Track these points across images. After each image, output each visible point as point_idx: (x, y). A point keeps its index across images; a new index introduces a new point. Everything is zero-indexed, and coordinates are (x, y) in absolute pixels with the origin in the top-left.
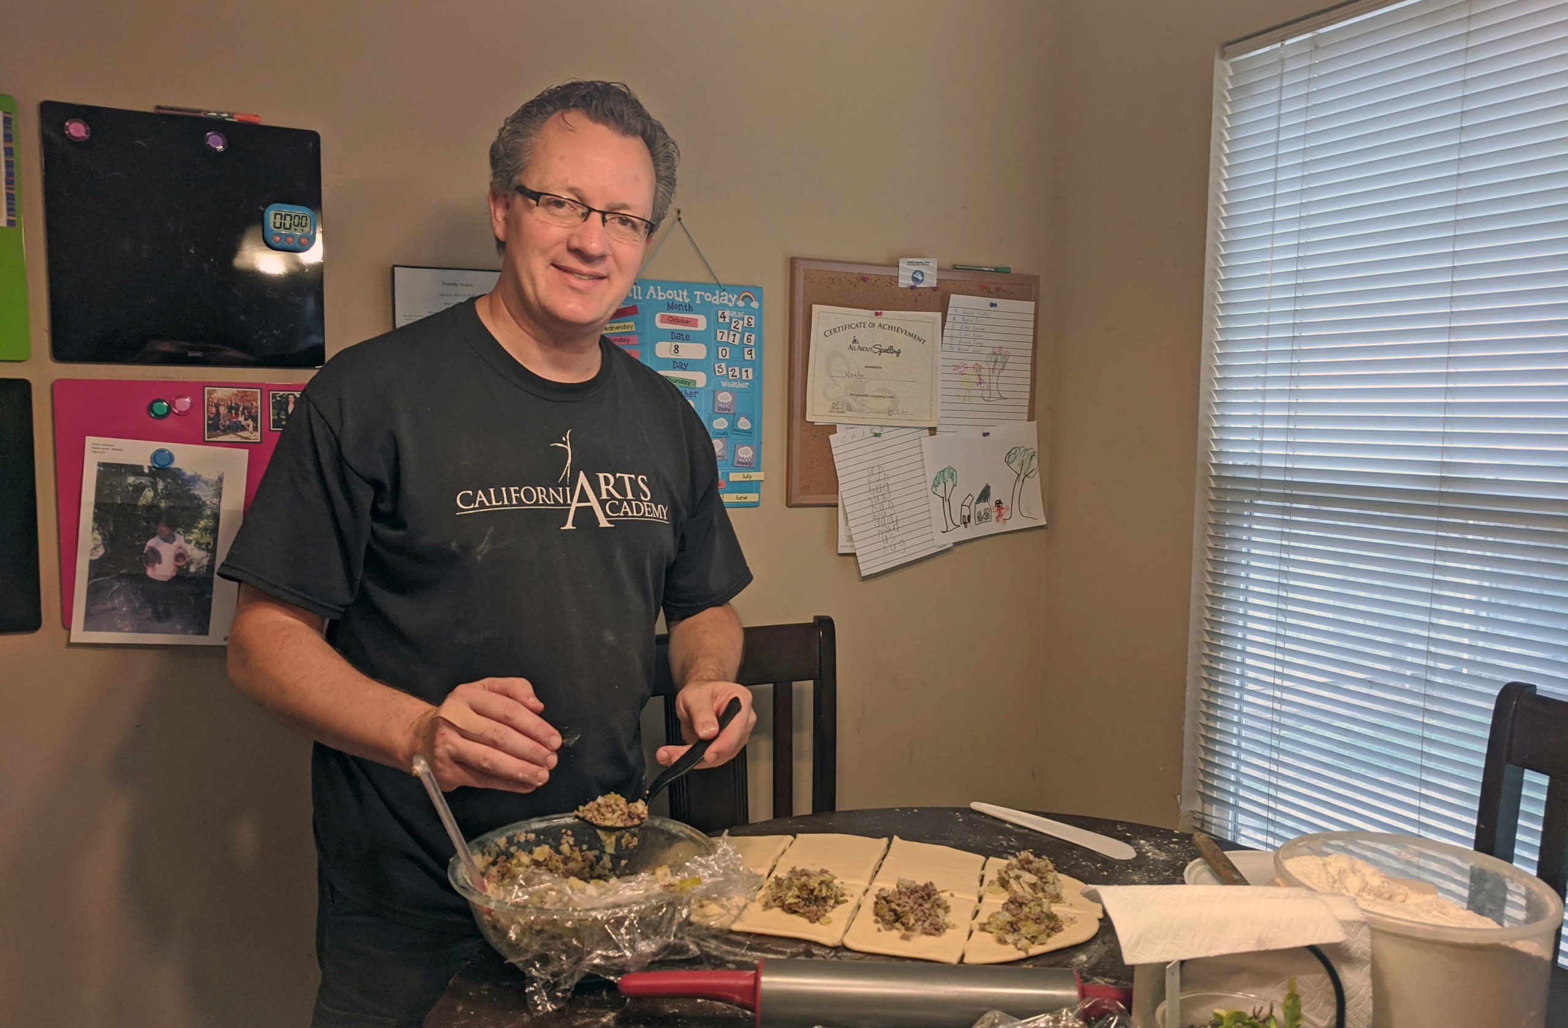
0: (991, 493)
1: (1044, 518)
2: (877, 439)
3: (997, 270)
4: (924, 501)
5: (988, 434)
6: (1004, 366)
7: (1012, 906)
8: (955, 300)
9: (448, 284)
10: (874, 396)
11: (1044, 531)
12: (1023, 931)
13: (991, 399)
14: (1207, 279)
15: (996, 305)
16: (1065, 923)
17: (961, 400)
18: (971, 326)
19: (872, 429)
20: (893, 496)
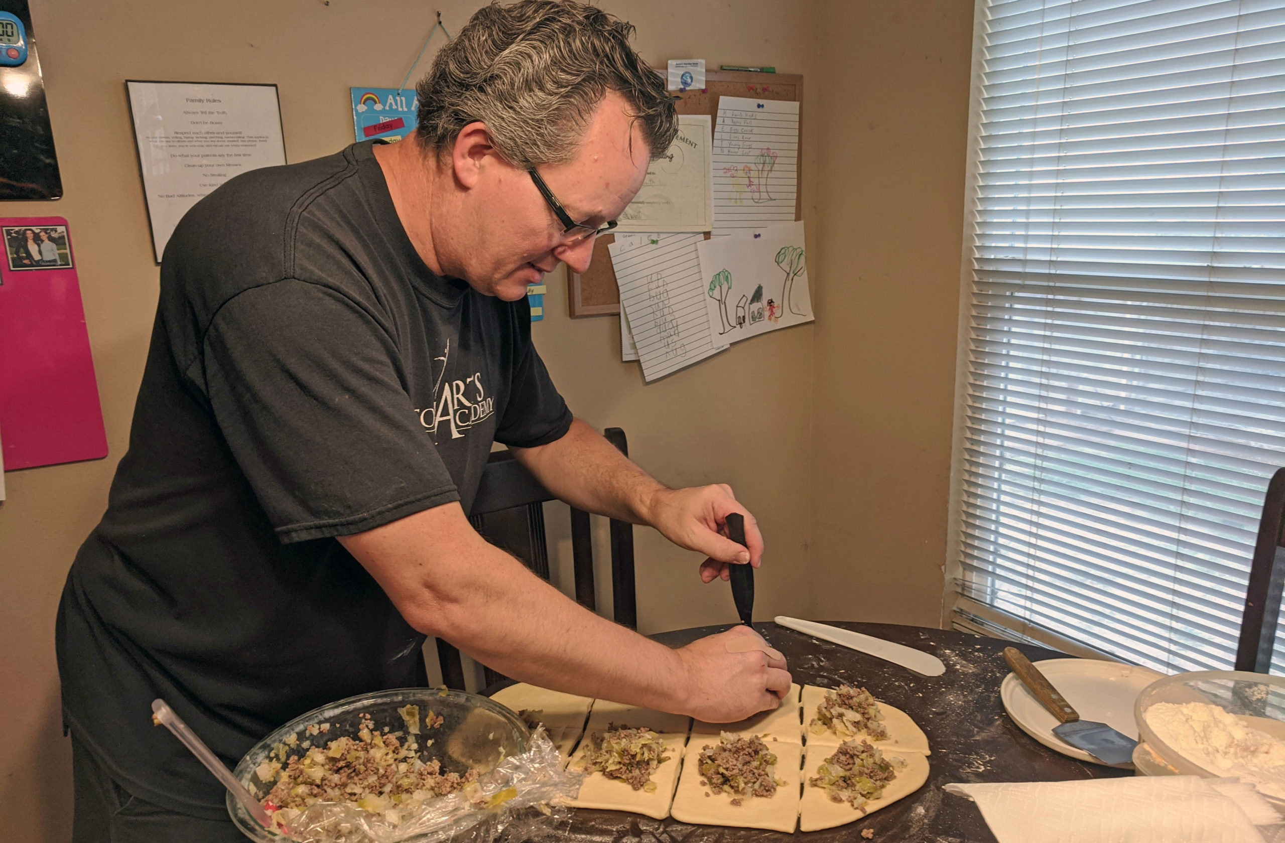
0: (764, 293)
1: (812, 314)
2: (654, 246)
3: (762, 70)
4: (702, 305)
5: (759, 235)
6: (771, 168)
7: (843, 758)
8: (724, 101)
9: (192, 101)
10: (649, 203)
11: (812, 326)
12: (858, 787)
13: (761, 201)
14: (973, 73)
15: (763, 106)
16: (896, 767)
17: (733, 203)
18: (740, 129)
19: (649, 236)
20: (672, 301)
